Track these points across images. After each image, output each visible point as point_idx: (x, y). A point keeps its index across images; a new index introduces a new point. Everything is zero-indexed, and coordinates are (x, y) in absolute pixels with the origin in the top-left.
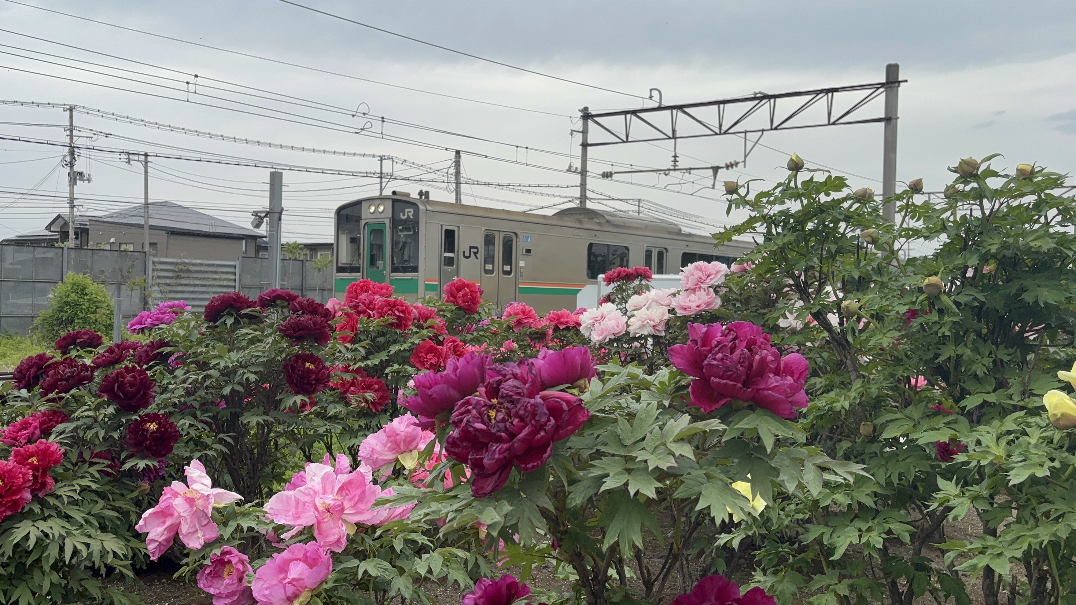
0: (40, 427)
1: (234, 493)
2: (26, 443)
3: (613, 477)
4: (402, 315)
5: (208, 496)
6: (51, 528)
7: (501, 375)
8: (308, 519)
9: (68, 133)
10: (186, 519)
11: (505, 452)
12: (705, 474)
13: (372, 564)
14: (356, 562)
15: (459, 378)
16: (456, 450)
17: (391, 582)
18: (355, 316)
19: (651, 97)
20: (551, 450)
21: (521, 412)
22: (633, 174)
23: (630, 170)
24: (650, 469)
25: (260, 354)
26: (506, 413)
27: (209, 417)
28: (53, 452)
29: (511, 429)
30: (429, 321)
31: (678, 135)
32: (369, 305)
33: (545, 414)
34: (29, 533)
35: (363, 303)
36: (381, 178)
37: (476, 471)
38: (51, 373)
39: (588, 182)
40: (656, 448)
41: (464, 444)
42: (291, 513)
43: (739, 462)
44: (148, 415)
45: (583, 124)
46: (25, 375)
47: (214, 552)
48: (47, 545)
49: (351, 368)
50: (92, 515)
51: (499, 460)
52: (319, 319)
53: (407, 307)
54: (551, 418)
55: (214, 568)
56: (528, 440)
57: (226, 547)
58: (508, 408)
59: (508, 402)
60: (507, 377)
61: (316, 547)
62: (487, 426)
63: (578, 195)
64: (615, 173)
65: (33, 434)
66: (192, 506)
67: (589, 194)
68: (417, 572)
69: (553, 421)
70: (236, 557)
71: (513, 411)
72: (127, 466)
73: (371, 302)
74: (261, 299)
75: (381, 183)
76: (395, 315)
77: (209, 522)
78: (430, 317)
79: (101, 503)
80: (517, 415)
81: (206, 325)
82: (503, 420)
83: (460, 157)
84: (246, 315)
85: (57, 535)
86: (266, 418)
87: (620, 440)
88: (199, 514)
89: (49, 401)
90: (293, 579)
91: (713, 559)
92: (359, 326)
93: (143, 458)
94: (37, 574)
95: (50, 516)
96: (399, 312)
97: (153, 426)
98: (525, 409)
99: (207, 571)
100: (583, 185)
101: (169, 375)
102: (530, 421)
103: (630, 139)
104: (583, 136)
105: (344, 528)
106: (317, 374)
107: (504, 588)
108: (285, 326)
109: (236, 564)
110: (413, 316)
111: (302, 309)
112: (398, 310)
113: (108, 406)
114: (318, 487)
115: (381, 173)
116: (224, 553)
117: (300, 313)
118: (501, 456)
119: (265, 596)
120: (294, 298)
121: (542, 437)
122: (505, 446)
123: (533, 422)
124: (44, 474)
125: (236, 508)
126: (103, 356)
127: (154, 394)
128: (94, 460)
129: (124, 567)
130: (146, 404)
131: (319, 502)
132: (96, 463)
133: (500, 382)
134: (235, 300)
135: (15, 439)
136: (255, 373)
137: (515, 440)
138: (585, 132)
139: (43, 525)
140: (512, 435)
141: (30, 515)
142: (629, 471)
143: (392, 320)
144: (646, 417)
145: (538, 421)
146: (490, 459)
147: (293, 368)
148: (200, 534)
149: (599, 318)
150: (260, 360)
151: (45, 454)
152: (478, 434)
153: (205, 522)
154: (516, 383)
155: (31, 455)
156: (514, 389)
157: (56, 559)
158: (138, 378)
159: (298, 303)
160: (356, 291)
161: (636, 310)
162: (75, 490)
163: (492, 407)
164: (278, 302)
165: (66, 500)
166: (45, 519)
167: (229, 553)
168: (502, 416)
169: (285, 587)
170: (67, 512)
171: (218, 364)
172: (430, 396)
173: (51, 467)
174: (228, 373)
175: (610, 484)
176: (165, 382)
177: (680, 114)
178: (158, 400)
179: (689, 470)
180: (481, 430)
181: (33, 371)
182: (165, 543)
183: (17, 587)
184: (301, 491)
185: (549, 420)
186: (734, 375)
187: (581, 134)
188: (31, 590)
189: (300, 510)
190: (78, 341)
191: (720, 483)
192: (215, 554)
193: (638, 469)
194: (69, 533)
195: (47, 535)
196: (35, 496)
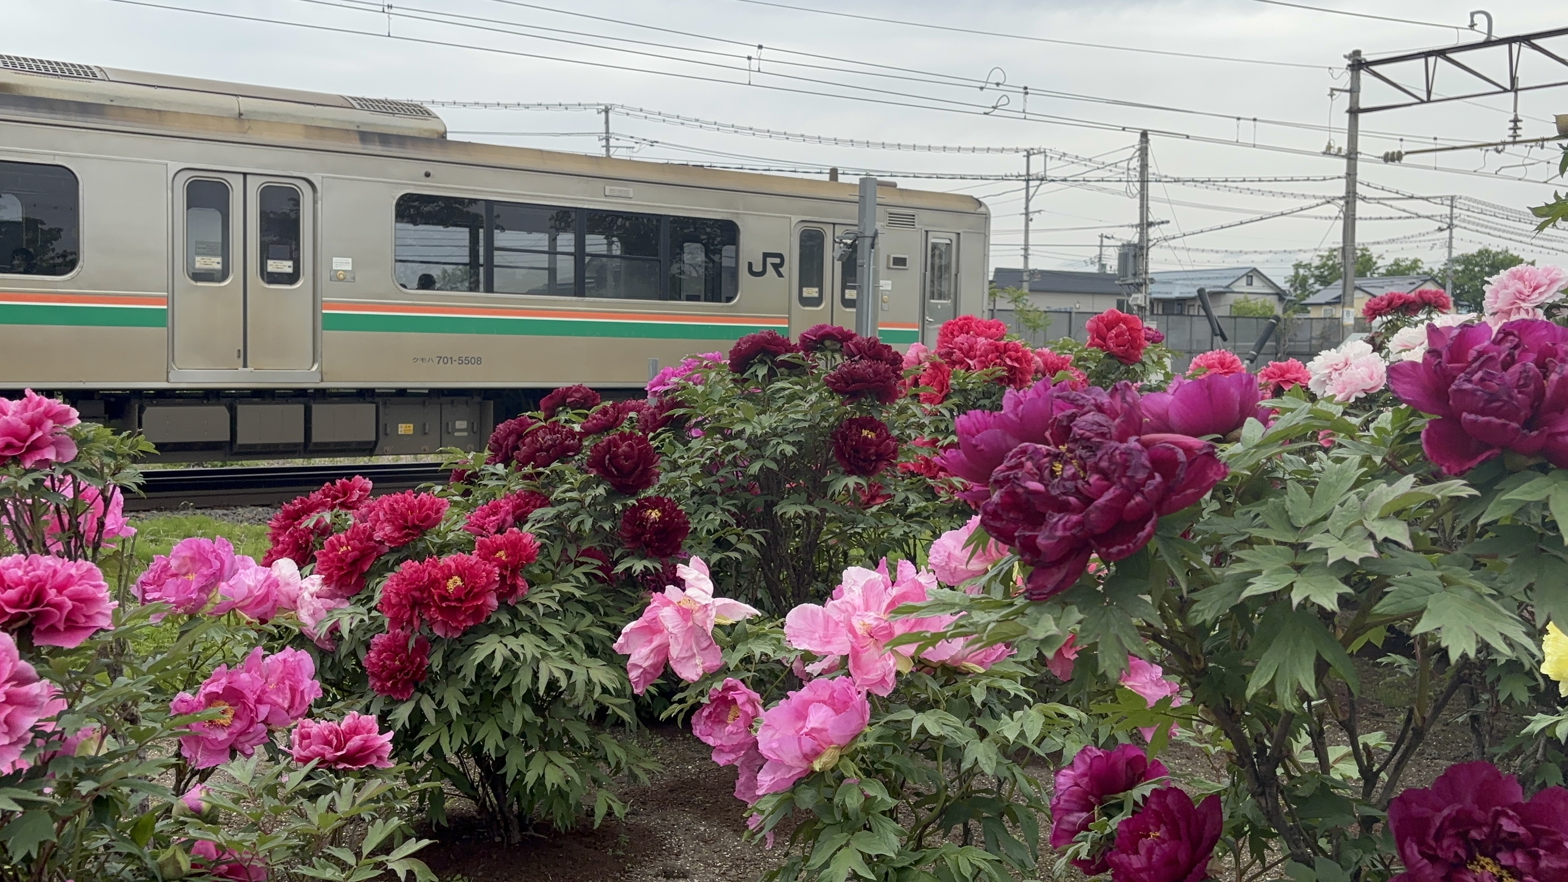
0: (514, 512)
1: (748, 606)
2: (495, 533)
3: (1268, 576)
4: (1016, 365)
5: (706, 606)
6: (522, 646)
7: (1077, 406)
8: (841, 646)
9: (604, 143)
10: (676, 638)
11: (1073, 527)
12: (1442, 578)
13: (933, 718)
14: (912, 713)
15: (1021, 419)
16: (998, 524)
17: (965, 748)
18: (946, 367)
19: (1472, 26)
20: (1153, 526)
21: (1104, 464)
22: (1438, 153)
23: (1433, 147)
24: (1330, 562)
25: (799, 416)
26: (1080, 466)
27: (734, 505)
28: (525, 545)
29: (1086, 493)
30: (1060, 374)
31: (1520, 85)
32: (968, 352)
33: (1144, 466)
34: (494, 652)
35: (960, 349)
36: (1028, 181)
37: (1027, 557)
38: (528, 440)
39: (1359, 171)
40: (1347, 530)
41: (1011, 515)
42: (817, 635)
43: (1515, 563)
44: (647, 499)
45: (1352, 78)
46: (501, 446)
47: (714, 685)
48: (517, 670)
49: (940, 444)
50: (577, 633)
51: (1062, 539)
52: (882, 366)
53: (1025, 353)
54: (1157, 475)
55: (715, 709)
56: (1115, 509)
57: (731, 680)
58: (1081, 457)
59: (1084, 448)
60: (1086, 409)
61: (845, 685)
62: (1046, 486)
63: (1343, 193)
64: (1407, 153)
65: (504, 521)
66: (686, 620)
67: (1360, 190)
68: (1005, 738)
69: (1158, 478)
70: (744, 695)
71: (1090, 462)
72: (620, 568)
73: (971, 348)
74: (804, 339)
75: (1027, 188)
76: (1005, 364)
77: (711, 644)
78: (1062, 368)
79: (589, 617)
80: (1097, 469)
81: (730, 377)
82: (1074, 477)
83: (1147, 141)
84: (784, 363)
85: (529, 657)
86: (809, 508)
87: (1289, 518)
88: (694, 632)
89: (525, 477)
90: (813, 729)
91: (1537, 762)
92: (951, 381)
93: (642, 558)
94: (506, 707)
95: (522, 631)
96: (1012, 360)
97: (655, 514)
98: (1110, 460)
99: (705, 713)
100: (1351, 176)
101: (681, 447)
102: (1119, 478)
103: (1433, 98)
104: (1351, 97)
105: (891, 663)
106: (878, 446)
107: (1121, 765)
108: (834, 377)
109: (743, 704)
110: (1033, 366)
111: (860, 352)
112: (1010, 357)
113: (597, 486)
114: (858, 601)
115: (1028, 174)
116: (727, 689)
117: (857, 358)
118: (1068, 533)
119: (772, 750)
120: (849, 336)
121: (1137, 504)
122: (1075, 518)
123: (1124, 480)
124: (514, 574)
125: (747, 625)
126: (594, 418)
127: (657, 470)
128: (581, 559)
129: (621, 707)
130: (648, 484)
131: (857, 624)
132: (582, 564)
133: (1072, 418)
134: (768, 342)
135: (482, 527)
136: (793, 444)
137: (1091, 507)
138: (1354, 91)
139: (513, 643)
140: (1089, 501)
141: (495, 628)
142: (1299, 568)
143: (1001, 372)
144: (1338, 481)
145: (1132, 477)
146: (1048, 538)
147: (845, 438)
148: (698, 660)
149: (1341, 365)
150: (801, 425)
151: (515, 547)
152: (1031, 498)
153: (705, 644)
154: (1100, 418)
155: (499, 549)
156: (1095, 427)
157: (528, 690)
158: (636, 448)
159: (855, 345)
160: (952, 333)
161: (1405, 351)
162: (553, 598)
163: (1057, 457)
164: (827, 343)
165: (541, 610)
166: (516, 635)
167: (734, 688)
168: (1073, 471)
169: (799, 739)
170: (544, 627)
171: (743, 430)
172: (976, 446)
173: (523, 565)
174: (758, 444)
175: (1259, 587)
176: (676, 455)
177: (1526, 50)
178: (663, 479)
179: (1408, 569)
180: (1035, 493)
181: (511, 439)
182: (652, 671)
183: (483, 723)
184: (835, 606)
185: (1151, 477)
186: (1505, 408)
187: (1348, 94)
188: (500, 728)
189: (831, 632)
190: (568, 400)
191: (1467, 593)
192: (715, 689)
193: (1314, 565)
194: (544, 655)
195: (516, 655)
196: (503, 605)
